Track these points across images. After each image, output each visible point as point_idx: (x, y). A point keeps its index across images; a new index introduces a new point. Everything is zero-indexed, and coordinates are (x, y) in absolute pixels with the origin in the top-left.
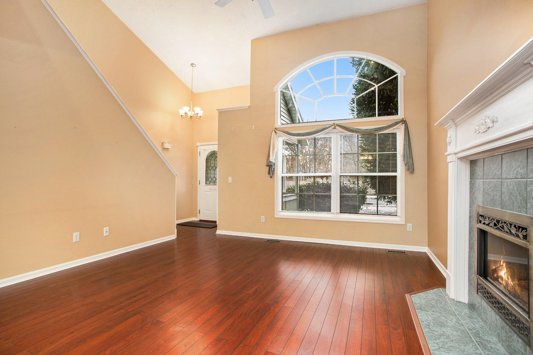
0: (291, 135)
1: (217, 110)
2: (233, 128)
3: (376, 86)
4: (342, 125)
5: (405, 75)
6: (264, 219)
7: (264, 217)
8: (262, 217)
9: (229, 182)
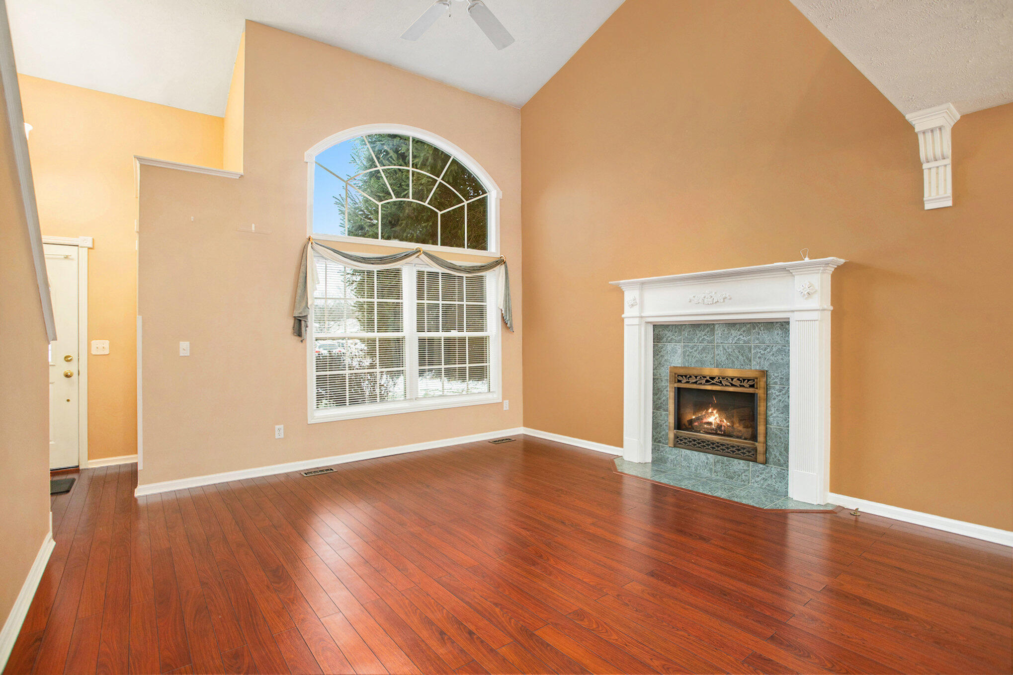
0: (351, 260)
1: (139, 159)
2: (192, 217)
3: (466, 203)
4: (431, 253)
5: (501, 198)
6: (282, 431)
7: (282, 426)
8: (277, 427)
9: (181, 355)
